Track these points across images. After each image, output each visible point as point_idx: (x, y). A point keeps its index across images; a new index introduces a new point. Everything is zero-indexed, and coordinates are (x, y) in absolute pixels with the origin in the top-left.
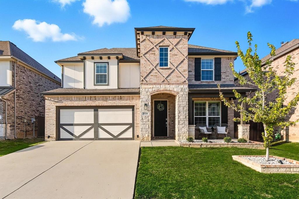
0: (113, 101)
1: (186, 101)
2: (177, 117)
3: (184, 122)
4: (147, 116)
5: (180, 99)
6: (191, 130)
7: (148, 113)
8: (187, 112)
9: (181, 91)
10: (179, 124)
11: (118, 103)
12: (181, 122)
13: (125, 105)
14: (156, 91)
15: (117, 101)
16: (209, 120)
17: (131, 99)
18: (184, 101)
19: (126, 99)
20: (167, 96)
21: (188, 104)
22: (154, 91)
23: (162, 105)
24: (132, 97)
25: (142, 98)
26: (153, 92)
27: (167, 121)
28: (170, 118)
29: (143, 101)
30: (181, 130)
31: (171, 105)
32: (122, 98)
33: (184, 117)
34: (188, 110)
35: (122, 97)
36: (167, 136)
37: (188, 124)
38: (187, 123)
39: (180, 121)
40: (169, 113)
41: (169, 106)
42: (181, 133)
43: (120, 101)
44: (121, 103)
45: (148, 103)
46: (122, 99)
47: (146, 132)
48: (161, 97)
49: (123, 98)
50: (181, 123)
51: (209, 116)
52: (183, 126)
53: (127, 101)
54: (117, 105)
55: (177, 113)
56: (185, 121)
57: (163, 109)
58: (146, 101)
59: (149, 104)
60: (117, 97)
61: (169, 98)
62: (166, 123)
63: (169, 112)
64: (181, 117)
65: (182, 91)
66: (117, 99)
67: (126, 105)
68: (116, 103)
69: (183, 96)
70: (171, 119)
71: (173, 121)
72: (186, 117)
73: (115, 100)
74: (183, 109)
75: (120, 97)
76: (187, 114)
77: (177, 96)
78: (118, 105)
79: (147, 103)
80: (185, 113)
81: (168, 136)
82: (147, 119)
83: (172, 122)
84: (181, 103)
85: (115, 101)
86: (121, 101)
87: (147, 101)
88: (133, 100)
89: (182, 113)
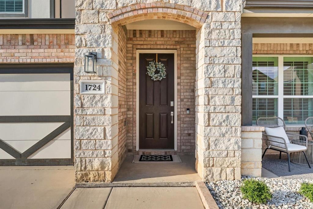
0: (9, 51)
1: (235, 43)
2: (201, 100)
3: (228, 117)
4: (98, 98)
5: (214, 35)
6: (249, 143)
7: (103, 87)
8: (238, 84)
9: (217, 7)
10: (209, 125)
11: (25, 54)
12: (217, 119)
13: (44, 61)
14: (129, 9)
15: (20, 51)
16: (284, 106)
17: (63, 43)
18: (226, 44)
19: (47, 43)
20: (173, 39)
21: (239, 55)
22: (123, 7)
23: (160, 65)
24: (67, 39)
25: (81, 31)
26: (119, 12)
27: (172, 109)
28: (182, 100)
29: (84, 43)
30: (216, 145)
31: (185, 65)
32: (36, 40)
33: (228, 100)
34: (239, 76)
35: (35, 38)
36: (173, 148)
37: (239, 122)
38: (237, 118)
39: (212, 115)
40: (179, 87)
41: (178, 68)
42: (215, 153)
43: (30, 51)
44: (34, 55)
45: (103, 51)
46: (35, 43)
47: (96, 153)
48: (156, 44)
49: (39, 40)
50: (216, 122)
51: (285, 94)
52: (224, 130)
53: (51, 50)
54: (21, 61)
55: (201, 84)
56: (231, 115)
57: (163, 74)
58: (94, 45)
59: (106, 55)
60: (20, 38)
61: (178, 47)
62: (172, 115)
63: (178, 84)
64: (217, 100)
65: (219, 10)
66: (20, 43)
67: (48, 61)
68: (16, 55)
69: (225, 26)
70: (182, 103)
71: (188, 109)
72: (233, 100)
73: (15, 46)
74: (225, 72)
75: (28, 38)
76: (238, 91)
77: (204, 25)
78: (25, 61)
79: (98, 50)
80: (230, 86)
81: (176, 149)
82: (99, 105)
83: (188, 112)
84: (217, 52)
85: (13, 51)
86: (33, 51)
87: (99, 45)
88: (70, 46)
89: (221, 85)
